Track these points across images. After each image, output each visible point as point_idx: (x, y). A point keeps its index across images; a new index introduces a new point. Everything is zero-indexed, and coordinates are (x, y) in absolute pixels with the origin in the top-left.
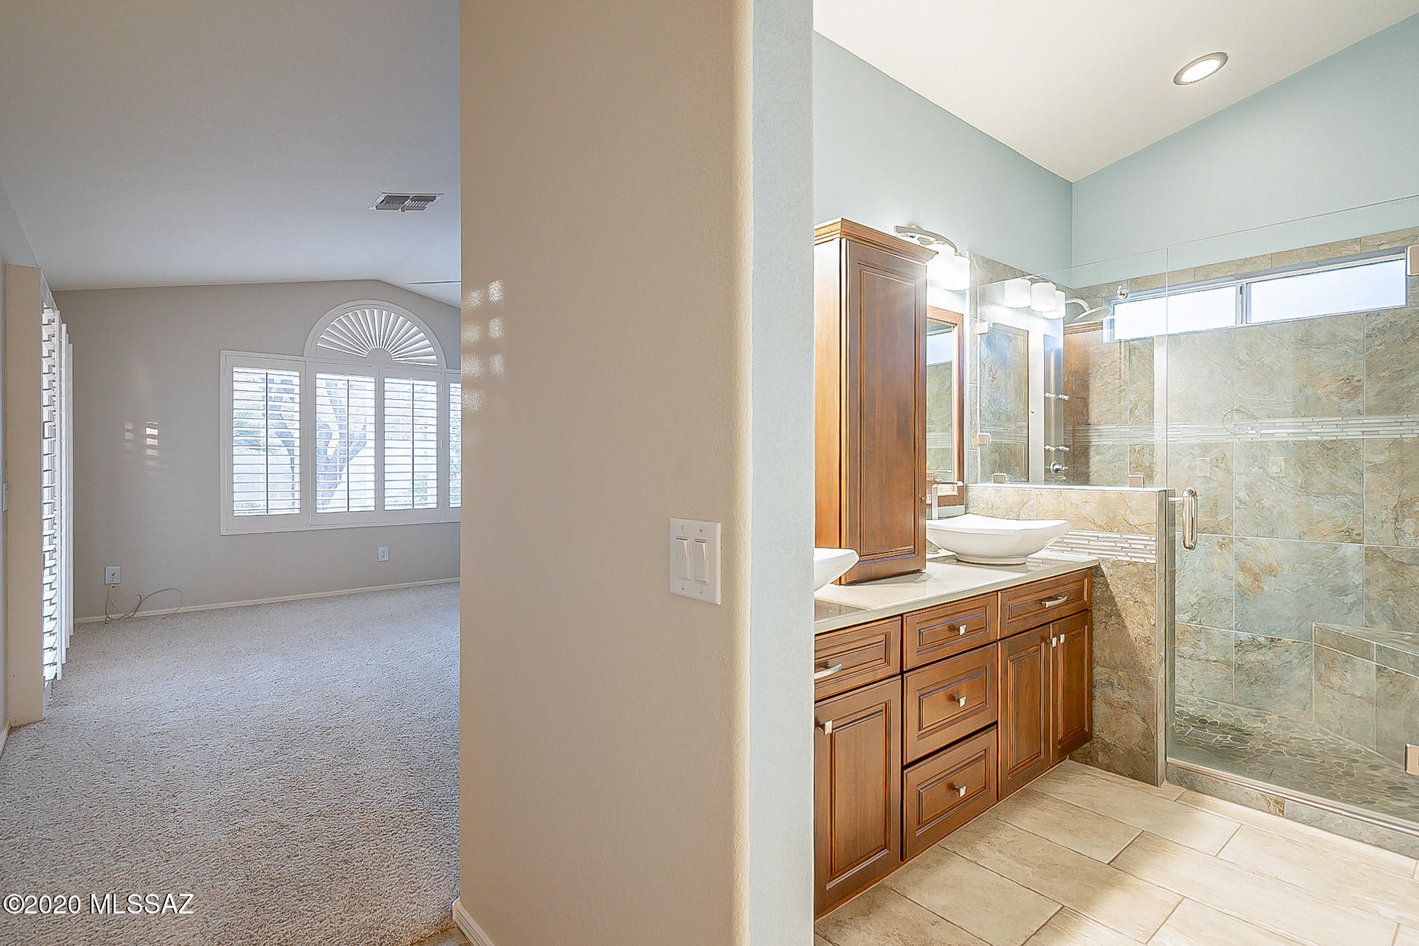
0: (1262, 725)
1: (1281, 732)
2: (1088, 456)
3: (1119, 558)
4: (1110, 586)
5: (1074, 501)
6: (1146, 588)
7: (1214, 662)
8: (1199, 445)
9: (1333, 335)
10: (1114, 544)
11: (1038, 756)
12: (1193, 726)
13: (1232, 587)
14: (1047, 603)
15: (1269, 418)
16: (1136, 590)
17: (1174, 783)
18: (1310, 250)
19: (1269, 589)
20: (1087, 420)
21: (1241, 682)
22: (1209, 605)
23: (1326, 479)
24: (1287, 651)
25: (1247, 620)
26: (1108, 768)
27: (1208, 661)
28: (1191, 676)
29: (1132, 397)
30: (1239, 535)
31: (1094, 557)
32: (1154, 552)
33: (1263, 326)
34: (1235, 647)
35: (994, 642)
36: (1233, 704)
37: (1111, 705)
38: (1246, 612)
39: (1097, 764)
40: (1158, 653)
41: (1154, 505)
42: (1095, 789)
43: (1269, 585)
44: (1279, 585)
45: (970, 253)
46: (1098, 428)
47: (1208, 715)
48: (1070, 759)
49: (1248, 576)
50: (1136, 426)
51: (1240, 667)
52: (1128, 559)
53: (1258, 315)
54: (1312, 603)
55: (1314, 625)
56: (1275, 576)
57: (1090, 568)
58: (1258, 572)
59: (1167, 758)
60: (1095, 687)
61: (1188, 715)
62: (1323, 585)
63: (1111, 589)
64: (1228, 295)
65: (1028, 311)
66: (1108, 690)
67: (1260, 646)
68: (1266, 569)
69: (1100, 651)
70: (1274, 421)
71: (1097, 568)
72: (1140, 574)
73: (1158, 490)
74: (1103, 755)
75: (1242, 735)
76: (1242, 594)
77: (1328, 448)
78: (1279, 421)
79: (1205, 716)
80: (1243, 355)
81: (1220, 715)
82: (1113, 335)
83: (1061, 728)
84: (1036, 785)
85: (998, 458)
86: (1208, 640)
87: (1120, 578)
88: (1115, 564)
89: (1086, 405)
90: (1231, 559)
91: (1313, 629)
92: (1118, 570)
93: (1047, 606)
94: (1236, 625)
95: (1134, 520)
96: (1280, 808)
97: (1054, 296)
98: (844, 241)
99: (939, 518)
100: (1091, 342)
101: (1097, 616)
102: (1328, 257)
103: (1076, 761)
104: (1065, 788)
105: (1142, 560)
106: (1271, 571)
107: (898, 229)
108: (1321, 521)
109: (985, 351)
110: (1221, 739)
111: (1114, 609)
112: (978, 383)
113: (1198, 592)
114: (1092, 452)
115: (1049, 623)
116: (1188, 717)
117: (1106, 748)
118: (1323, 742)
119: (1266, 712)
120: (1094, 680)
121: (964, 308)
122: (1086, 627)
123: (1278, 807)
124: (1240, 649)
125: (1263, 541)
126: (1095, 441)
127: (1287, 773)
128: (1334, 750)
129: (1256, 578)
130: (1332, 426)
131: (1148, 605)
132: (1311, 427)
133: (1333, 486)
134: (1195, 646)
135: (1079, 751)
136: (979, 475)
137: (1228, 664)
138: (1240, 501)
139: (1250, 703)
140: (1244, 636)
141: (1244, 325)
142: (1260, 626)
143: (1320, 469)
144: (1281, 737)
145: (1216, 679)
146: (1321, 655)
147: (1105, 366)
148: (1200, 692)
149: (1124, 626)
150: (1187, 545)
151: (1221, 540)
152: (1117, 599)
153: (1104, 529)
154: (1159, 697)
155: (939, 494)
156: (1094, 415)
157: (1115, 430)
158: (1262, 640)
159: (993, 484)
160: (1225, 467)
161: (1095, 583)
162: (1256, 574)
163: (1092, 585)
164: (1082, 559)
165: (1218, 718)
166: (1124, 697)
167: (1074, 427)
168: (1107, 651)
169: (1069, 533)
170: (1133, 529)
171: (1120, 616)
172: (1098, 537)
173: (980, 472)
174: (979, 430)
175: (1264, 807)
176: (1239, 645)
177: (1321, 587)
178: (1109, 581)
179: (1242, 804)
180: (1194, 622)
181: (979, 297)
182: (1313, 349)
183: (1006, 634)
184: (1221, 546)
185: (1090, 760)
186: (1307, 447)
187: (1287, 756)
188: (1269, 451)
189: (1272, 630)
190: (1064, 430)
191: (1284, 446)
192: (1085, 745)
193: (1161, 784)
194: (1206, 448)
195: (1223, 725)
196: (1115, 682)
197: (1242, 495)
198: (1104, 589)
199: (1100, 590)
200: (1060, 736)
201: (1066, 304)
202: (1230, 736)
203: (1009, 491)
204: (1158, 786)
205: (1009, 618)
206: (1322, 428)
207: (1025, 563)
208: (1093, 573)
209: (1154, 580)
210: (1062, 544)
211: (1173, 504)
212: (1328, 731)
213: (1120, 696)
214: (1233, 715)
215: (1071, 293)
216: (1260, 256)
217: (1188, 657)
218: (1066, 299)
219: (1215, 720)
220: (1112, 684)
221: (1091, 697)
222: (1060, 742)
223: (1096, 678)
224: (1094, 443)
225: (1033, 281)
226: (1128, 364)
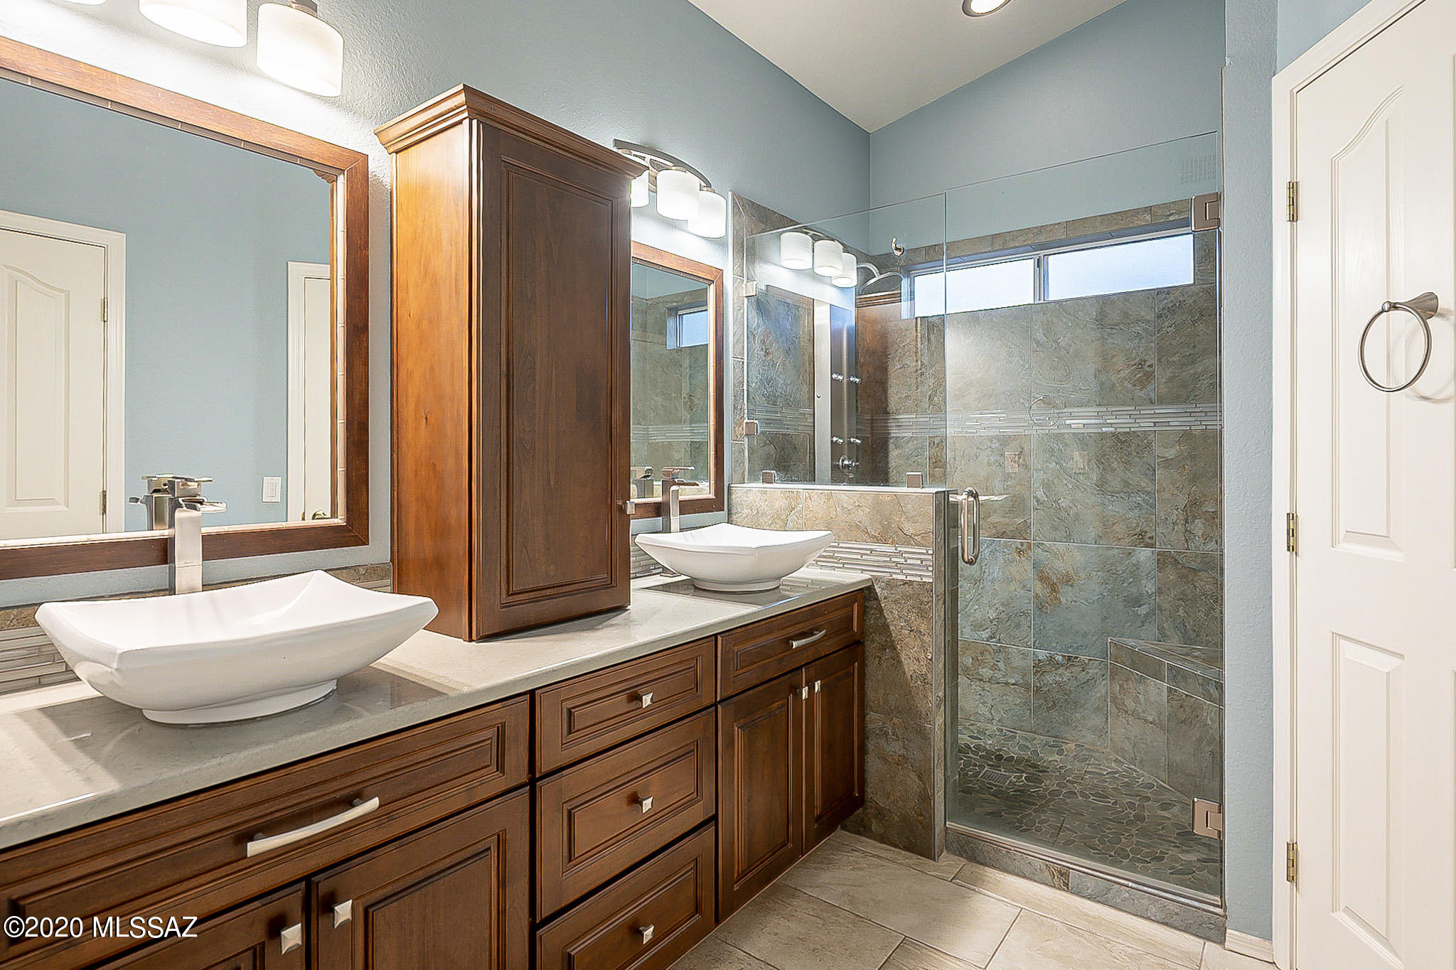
0: (1057, 757)
1: (1077, 765)
2: (887, 450)
3: (894, 576)
4: (885, 611)
5: (845, 505)
6: (923, 614)
7: (1013, 685)
8: (997, 438)
9: (1126, 315)
10: (888, 559)
11: (784, 846)
12: (988, 765)
13: (1030, 599)
14: (794, 643)
15: (1066, 407)
16: (912, 617)
17: (954, 853)
18: (1104, 218)
19: (1066, 600)
20: (886, 408)
21: (1040, 706)
22: (1007, 621)
23: (1120, 475)
24: (1083, 671)
25: (1045, 636)
26: (883, 839)
27: (1007, 684)
28: (990, 702)
29: (931, 381)
30: (1036, 540)
31: (866, 576)
32: (930, 569)
33: (1059, 302)
34: (1034, 667)
35: (711, 706)
36: (1032, 732)
37: (884, 759)
38: (1044, 628)
39: (871, 834)
40: (936, 694)
41: (931, 510)
42: (862, 873)
43: (1066, 594)
44: (1076, 597)
45: (733, 194)
46: (897, 417)
47: (1005, 749)
48: (842, 828)
49: (1046, 586)
50: (934, 416)
51: (1038, 690)
52: (904, 577)
53: (1056, 292)
54: (1108, 616)
55: (1110, 640)
56: (1071, 586)
57: (862, 589)
58: (1055, 581)
59: (947, 822)
60: (868, 738)
61: (985, 749)
62: (1118, 595)
63: (885, 614)
64: (1026, 267)
65: (812, 275)
66: (882, 742)
67: (1058, 665)
68: (1063, 578)
69: (874, 693)
70: (1070, 410)
71: (870, 589)
72: (915, 594)
73: (934, 490)
74: (877, 823)
75: (1036, 770)
76: (1040, 607)
77: (1121, 441)
78: (1076, 410)
79: (1001, 750)
80: (1039, 335)
81: (1017, 748)
82: (912, 309)
83: (818, 802)
84: (789, 876)
85: (773, 452)
86: (1007, 660)
87: (896, 602)
88: (890, 584)
89: (885, 391)
90: (1029, 566)
91: (1108, 644)
92: (892, 592)
93: (794, 647)
94: (1035, 642)
95: (909, 528)
96: (1065, 881)
97: (841, 257)
98: (475, 122)
99: (681, 530)
100: (890, 318)
101: (871, 648)
102: (1120, 227)
103: (848, 831)
104: (825, 877)
105: (918, 579)
106: (1068, 580)
107: (617, 143)
108: (1117, 523)
109: (756, 320)
110: (1015, 780)
111: (888, 640)
112: (745, 358)
113: (997, 606)
114: (891, 446)
115: (801, 667)
116: (984, 753)
117: (881, 814)
118: (1117, 776)
119: (1063, 740)
120: (867, 729)
121: (725, 262)
122: (856, 664)
123: (1062, 880)
124: (1038, 669)
125: (1061, 546)
126: (894, 432)
127: (1077, 823)
128: (1127, 785)
129: (1053, 587)
130: (1124, 417)
131: (924, 635)
132: (1106, 418)
133: (1126, 484)
134: (994, 668)
135: (852, 818)
136: (746, 473)
137: (1027, 687)
138: (1037, 501)
139: (1048, 731)
140: (1042, 654)
141: (1042, 301)
142: (1057, 643)
143: (1115, 465)
144: (1076, 772)
145: (1015, 705)
146: (1115, 675)
147: (904, 346)
148: (999, 721)
149: (899, 662)
150: (966, 559)
151: (1019, 546)
152: (892, 628)
153: (878, 540)
154: (936, 748)
155: (681, 498)
156: (894, 401)
157: (915, 420)
158: (1059, 658)
159: (761, 485)
160: (1023, 463)
161: (868, 607)
162: (1052, 583)
163: (864, 611)
164: (851, 577)
165: (1014, 752)
166: (899, 750)
167: (872, 417)
168: (882, 692)
169: (841, 545)
170: (908, 540)
171: (895, 649)
172: (872, 551)
173: (747, 469)
174: (746, 416)
175: (1047, 879)
176: (1038, 665)
177: (1116, 598)
178: (883, 605)
179: (1025, 877)
180: (994, 640)
181: (748, 251)
182: (1107, 330)
183: (730, 692)
184: (1020, 552)
185: (862, 830)
186: (1102, 439)
187: (1081, 798)
188: (1066, 445)
189: (1070, 648)
190: (857, 419)
191: (1081, 439)
192: (858, 811)
193: (938, 857)
194: (1005, 441)
195: (1019, 761)
196: (890, 731)
197: (1040, 494)
198: (878, 615)
199: (873, 616)
200: (817, 812)
201: (858, 268)
202: (1025, 775)
203: (778, 492)
204: (935, 860)
205: (737, 670)
206: (1116, 418)
207: (778, 587)
208: (864, 596)
209: (930, 604)
210: (829, 560)
211: (956, 505)
212: (1122, 760)
213: (894, 748)
214: (1030, 746)
215: (862, 257)
216: (1056, 224)
217: (987, 680)
218: (857, 263)
219: (1012, 755)
220: (886, 734)
221: (863, 751)
222: (819, 818)
223: (870, 726)
224: (892, 435)
225: (815, 238)
226: (926, 343)
